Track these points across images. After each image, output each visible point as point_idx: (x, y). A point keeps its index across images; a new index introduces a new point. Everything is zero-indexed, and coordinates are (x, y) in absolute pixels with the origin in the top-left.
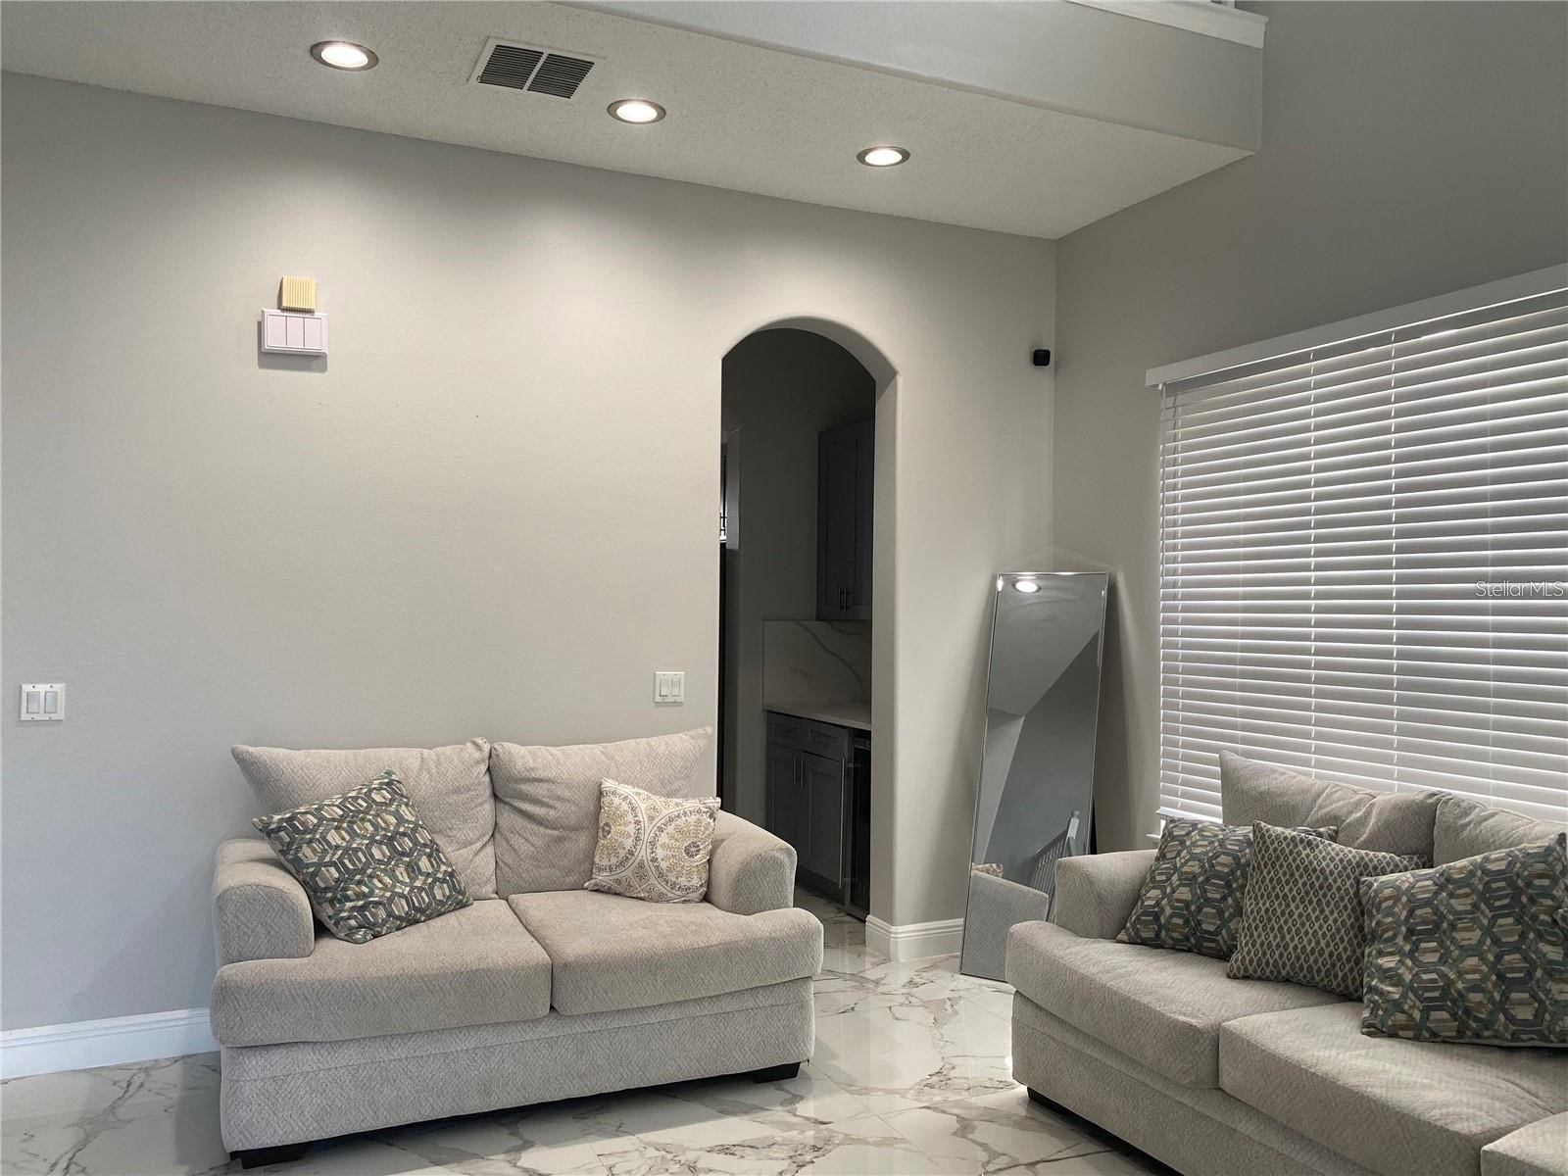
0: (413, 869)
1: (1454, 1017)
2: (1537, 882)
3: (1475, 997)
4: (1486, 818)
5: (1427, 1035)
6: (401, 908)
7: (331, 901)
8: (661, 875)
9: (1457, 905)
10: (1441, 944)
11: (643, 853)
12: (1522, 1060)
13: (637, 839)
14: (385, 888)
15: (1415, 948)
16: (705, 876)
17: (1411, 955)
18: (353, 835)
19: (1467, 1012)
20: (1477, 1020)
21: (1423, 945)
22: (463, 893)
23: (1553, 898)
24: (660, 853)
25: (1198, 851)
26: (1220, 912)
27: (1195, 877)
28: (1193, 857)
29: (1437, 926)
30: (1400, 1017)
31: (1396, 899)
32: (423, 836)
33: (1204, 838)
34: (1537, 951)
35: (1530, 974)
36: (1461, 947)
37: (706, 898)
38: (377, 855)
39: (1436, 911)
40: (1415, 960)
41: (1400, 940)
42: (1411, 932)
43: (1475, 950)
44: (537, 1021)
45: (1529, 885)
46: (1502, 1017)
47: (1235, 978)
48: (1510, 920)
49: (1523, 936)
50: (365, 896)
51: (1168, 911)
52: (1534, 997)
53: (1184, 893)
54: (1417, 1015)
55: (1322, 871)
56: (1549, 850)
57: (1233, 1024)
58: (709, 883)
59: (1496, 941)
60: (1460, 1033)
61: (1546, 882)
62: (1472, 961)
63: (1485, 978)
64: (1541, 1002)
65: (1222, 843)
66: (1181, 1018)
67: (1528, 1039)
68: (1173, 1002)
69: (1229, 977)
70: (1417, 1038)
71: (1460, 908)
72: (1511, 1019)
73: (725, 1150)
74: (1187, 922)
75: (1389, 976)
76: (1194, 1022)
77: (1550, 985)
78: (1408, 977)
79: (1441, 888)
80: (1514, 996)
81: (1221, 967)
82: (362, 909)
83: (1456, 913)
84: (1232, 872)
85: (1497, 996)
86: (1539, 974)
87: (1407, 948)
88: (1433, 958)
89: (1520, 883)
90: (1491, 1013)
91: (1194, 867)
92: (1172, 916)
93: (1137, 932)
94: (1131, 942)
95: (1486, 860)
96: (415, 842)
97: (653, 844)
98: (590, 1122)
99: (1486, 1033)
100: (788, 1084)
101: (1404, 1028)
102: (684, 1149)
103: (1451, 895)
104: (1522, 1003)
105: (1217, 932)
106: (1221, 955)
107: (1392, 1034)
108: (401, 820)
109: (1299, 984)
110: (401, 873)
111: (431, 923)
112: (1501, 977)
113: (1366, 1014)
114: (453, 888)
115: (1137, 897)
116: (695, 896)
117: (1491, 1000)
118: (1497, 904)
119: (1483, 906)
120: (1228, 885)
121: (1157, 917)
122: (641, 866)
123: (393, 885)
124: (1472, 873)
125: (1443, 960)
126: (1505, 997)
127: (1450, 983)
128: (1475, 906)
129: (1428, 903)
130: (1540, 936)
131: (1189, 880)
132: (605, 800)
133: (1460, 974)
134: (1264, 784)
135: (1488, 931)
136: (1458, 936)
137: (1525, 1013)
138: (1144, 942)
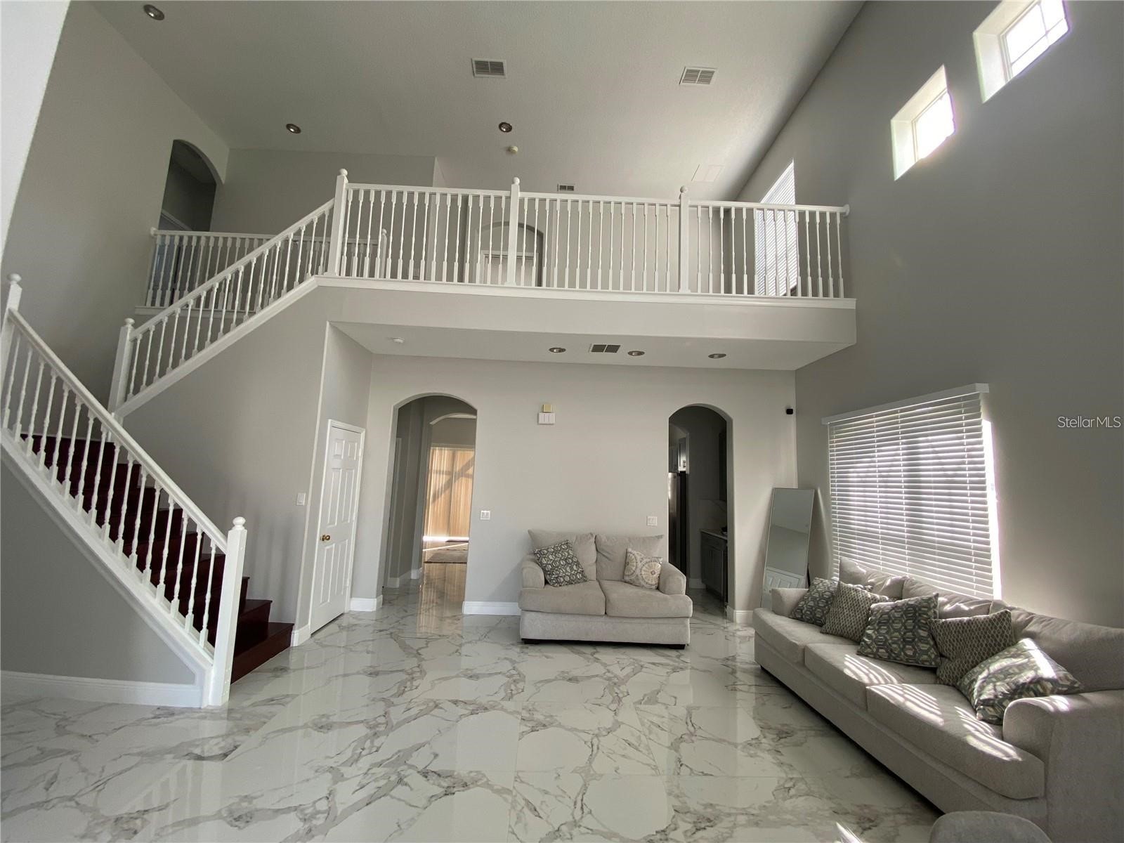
0: (572, 569)
1: (887, 652)
2: (923, 609)
3: (895, 646)
4: (919, 587)
5: (878, 657)
6: (567, 579)
7: (549, 575)
8: (643, 579)
9: (896, 615)
10: (888, 627)
11: (638, 572)
12: (910, 669)
13: (636, 567)
14: (563, 572)
15: (879, 628)
16: (657, 582)
17: (877, 630)
18: (556, 557)
19: (891, 651)
20: (895, 654)
21: (882, 627)
22: (586, 577)
23: (927, 615)
24: (643, 573)
25: (819, 590)
26: (823, 611)
27: (816, 598)
28: (818, 592)
29: (888, 621)
30: (869, 650)
31: (878, 611)
32: (575, 560)
33: (823, 585)
34: (918, 632)
35: (913, 640)
36: (894, 629)
37: (658, 588)
38: (562, 563)
39: (889, 617)
40: (878, 632)
41: (875, 625)
42: (879, 622)
43: (898, 630)
44: (601, 616)
45: (920, 610)
46: (902, 653)
47: (823, 633)
48: (911, 621)
49: (914, 627)
50: (558, 574)
51: (805, 609)
52: (914, 647)
53: (811, 603)
54: (875, 650)
55: (858, 600)
56: (930, 599)
57: (810, 645)
58: (659, 583)
59: (906, 628)
60: (889, 657)
61: (926, 609)
62: (897, 634)
63: (899, 640)
64: (915, 649)
65: (828, 588)
66: (794, 641)
67: (912, 662)
68: (793, 636)
69: (821, 632)
70: (875, 658)
71: (897, 616)
72: (906, 654)
73: (654, 664)
74: (811, 613)
75: (869, 637)
76: (797, 642)
77: (919, 644)
78: (874, 637)
79: (893, 608)
80: (907, 646)
81: (818, 629)
82: (557, 578)
83: (895, 617)
84: (829, 598)
85: (901, 646)
86: (916, 640)
87: (877, 628)
88: (884, 632)
89: (917, 609)
90: (899, 652)
91: (817, 595)
92: (807, 610)
93: (795, 615)
94: (793, 618)
95: (909, 601)
96: (573, 561)
97: (641, 570)
98: (616, 650)
99: (898, 659)
100: (681, 652)
101: (870, 654)
102: (641, 661)
103: (896, 612)
104: (910, 649)
105: (821, 618)
106: (821, 625)
107: (866, 656)
108: (569, 554)
109: (845, 638)
110: (568, 569)
111: (576, 585)
112: (904, 640)
113: (859, 648)
114: (582, 575)
115: (798, 603)
116: (654, 587)
117: (899, 647)
118: (910, 615)
119: (904, 616)
120: (827, 602)
121: (802, 610)
122: (637, 576)
123: (565, 572)
124: (904, 605)
125: (887, 633)
126: (904, 646)
127: (887, 640)
128: (902, 615)
129: (887, 613)
130: (919, 628)
131: (814, 599)
132: (628, 554)
133: (891, 638)
134: (852, 570)
135: (904, 625)
136: (894, 625)
137: (910, 653)
138: (797, 619)
